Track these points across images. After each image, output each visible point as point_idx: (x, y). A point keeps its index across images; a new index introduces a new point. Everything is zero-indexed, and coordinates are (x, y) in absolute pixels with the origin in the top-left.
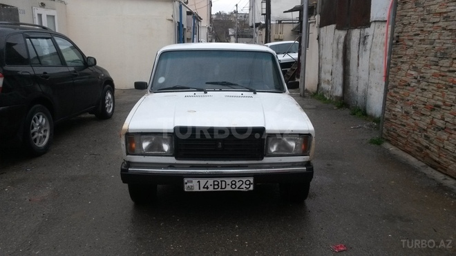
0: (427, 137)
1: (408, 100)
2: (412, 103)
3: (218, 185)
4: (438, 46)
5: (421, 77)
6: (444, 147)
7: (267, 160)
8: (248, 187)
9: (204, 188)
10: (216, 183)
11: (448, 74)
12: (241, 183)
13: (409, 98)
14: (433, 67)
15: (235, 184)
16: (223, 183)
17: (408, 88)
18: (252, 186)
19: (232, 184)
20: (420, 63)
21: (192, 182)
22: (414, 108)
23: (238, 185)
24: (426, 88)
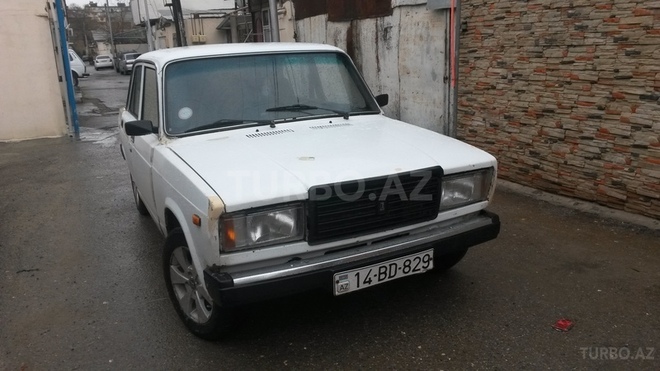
0: (534, 154)
1: (495, 108)
2: (501, 112)
3: (385, 273)
4: (538, 31)
5: (514, 75)
6: (566, 163)
7: (442, 216)
8: (426, 265)
9: (365, 282)
10: (383, 270)
11: (560, 66)
12: (418, 260)
13: (495, 106)
14: (534, 60)
15: (409, 266)
16: (393, 267)
17: (492, 92)
18: (431, 262)
19: (405, 266)
20: (509, 57)
21: (346, 277)
22: (506, 117)
23: (413, 266)
24: (524, 88)
